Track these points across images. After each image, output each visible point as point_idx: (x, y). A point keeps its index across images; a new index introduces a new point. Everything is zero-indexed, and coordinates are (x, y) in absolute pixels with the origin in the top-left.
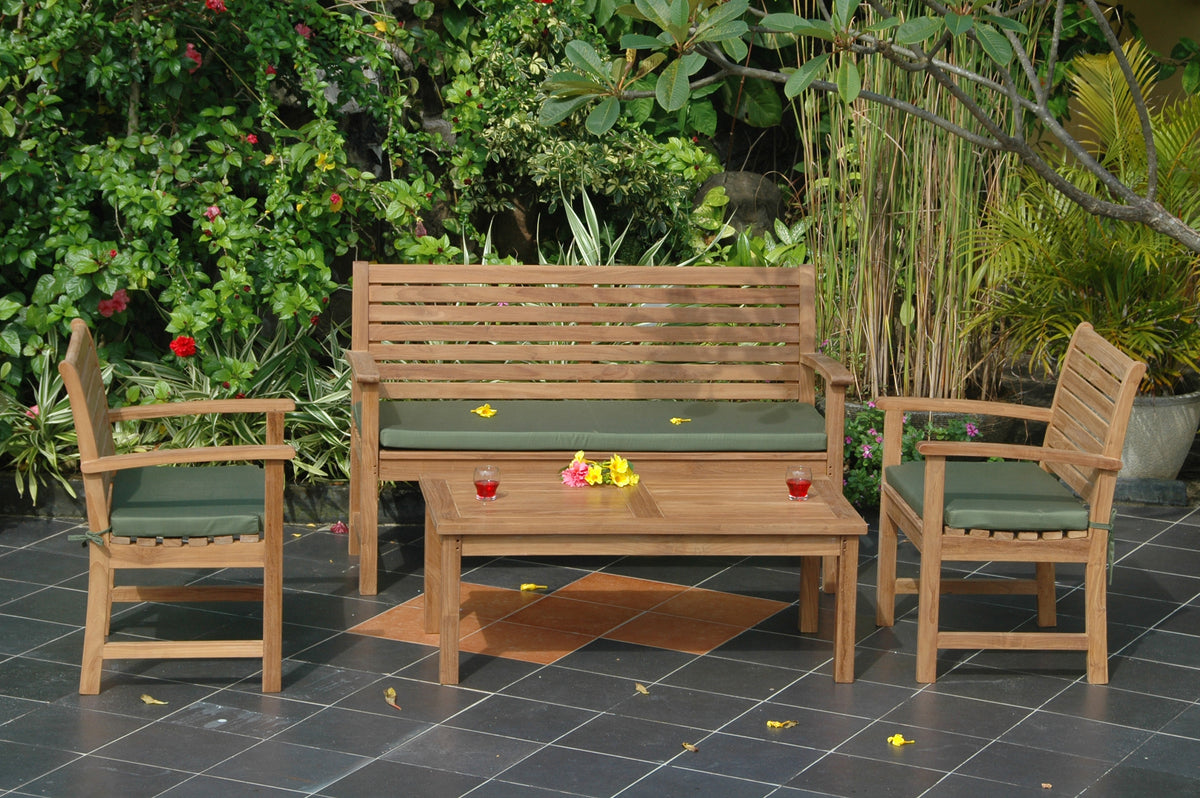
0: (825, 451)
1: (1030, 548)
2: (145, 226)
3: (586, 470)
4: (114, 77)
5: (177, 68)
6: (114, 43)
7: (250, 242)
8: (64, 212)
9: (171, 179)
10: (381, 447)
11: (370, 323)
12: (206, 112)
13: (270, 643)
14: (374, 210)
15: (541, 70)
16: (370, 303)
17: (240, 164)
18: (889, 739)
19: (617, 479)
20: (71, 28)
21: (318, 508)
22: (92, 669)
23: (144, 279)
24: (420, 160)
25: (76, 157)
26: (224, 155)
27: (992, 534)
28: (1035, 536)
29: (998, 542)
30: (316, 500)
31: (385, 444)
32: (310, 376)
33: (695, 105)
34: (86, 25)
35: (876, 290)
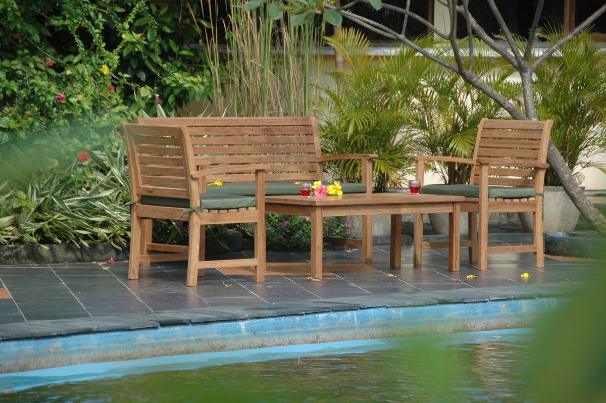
3: (326, 188)
18: (522, 276)
22: (194, 274)
27: (504, 200)
28: (518, 200)
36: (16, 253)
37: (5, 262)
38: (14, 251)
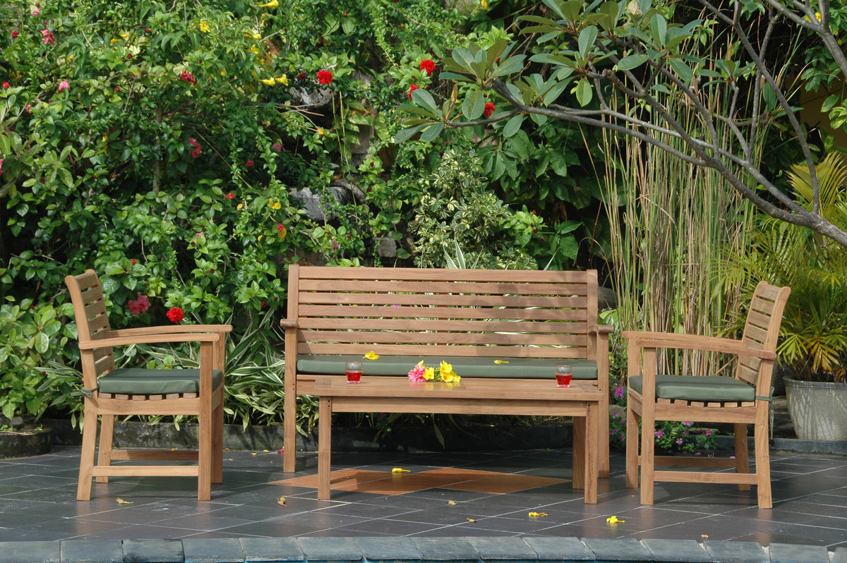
0: (596, 379)
1: (715, 413)
2: (153, 240)
3: (424, 371)
4: (140, 154)
5: (182, 149)
6: (142, 134)
7: (221, 252)
8: (106, 243)
9: (175, 217)
10: (298, 372)
11: (299, 304)
12: (203, 181)
13: (203, 467)
14: (312, 246)
15: (455, 208)
16: (300, 291)
17: (221, 210)
18: (608, 520)
19: (445, 378)
20: (111, 119)
21: (271, 440)
22: (86, 483)
23: (159, 288)
24: (348, 221)
25: (118, 212)
26: (211, 205)
27: (689, 404)
28: (719, 405)
29: (693, 408)
30: (269, 435)
31: (300, 369)
32: (268, 354)
33: (563, 239)
34: (122, 120)
35: (656, 314)
36: (159, 433)
37: (142, 443)
38: (157, 431)
